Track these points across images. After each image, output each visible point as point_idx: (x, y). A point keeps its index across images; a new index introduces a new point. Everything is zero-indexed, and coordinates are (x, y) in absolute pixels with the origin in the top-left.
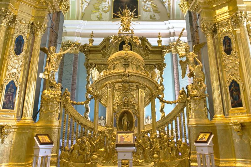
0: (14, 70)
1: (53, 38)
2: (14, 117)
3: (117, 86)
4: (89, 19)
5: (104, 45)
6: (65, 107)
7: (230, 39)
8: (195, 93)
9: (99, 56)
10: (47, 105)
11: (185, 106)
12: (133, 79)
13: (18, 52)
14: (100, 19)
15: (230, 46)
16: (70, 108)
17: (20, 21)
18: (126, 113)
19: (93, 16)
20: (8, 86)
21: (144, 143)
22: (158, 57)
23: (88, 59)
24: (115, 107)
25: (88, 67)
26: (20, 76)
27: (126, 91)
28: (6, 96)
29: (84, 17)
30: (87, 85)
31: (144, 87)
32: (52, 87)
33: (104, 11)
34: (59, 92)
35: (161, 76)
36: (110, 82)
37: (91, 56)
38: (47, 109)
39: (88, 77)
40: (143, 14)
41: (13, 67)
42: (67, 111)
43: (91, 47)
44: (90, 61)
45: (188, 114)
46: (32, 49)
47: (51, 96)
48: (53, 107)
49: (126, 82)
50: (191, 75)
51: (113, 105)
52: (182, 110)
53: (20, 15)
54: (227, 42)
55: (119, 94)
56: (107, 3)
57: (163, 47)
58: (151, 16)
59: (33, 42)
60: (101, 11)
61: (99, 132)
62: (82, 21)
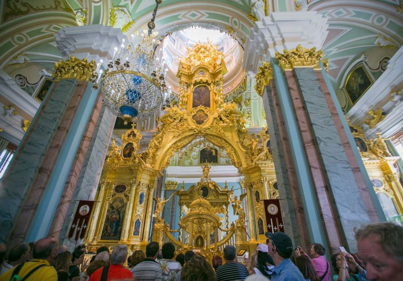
0: (139, 213)
1: (160, 187)
2: (139, 240)
3: (195, 221)
4: (184, 165)
5: (190, 190)
6: (166, 233)
7: (258, 193)
8: (239, 225)
9: (188, 197)
10: (156, 232)
11: (234, 233)
12: (204, 217)
13: (141, 202)
14: (191, 164)
15: (258, 197)
16: (169, 234)
17: (142, 184)
18: (200, 237)
19: (186, 162)
20: (136, 222)
21: (210, 255)
22: (225, 197)
23: (180, 200)
24: (194, 234)
25: (181, 205)
26: (142, 216)
27: (200, 224)
28: (135, 228)
29: (180, 163)
30: (180, 217)
31: (210, 222)
32: (159, 222)
33: (193, 158)
34: (163, 225)
35: (227, 210)
36: (191, 218)
37: (183, 198)
38: (156, 235)
39: (181, 212)
40: (222, 160)
41: (138, 211)
42: (167, 236)
43: (182, 192)
44: (182, 201)
45: (236, 238)
46: (148, 200)
47: (158, 227)
48: (159, 234)
49: (200, 218)
50: (238, 214)
51: (193, 232)
52: (232, 235)
53: (142, 181)
54: (257, 194)
55: (196, 225)
56: (195, 153)
57: (228, 192)
58: (227, 161)
59: (149, 195)
60: (191, 158)
61: (185, 249)
62: (178, 167)
